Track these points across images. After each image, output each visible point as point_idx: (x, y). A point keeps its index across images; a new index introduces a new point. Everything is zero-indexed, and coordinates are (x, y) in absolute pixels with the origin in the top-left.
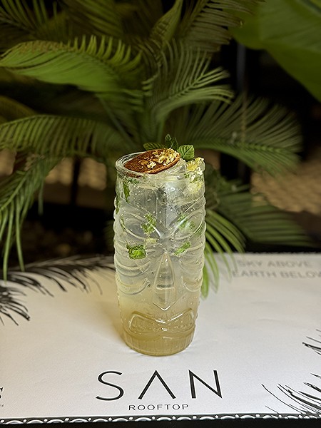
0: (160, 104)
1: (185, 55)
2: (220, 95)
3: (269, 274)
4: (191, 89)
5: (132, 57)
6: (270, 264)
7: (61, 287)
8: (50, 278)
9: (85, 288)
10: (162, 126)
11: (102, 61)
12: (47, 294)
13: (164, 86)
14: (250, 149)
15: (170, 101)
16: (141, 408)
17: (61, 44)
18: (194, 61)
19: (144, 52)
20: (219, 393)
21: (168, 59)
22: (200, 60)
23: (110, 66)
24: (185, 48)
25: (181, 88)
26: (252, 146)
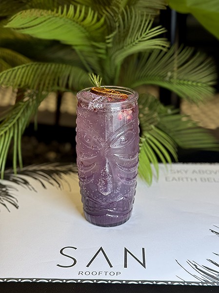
0: (117, 53)
1: (136, 17)
2: (160, 45)
3: (192, 180)
4: (140, 41)
5: (98, 20)
6: (194, 172)
7: (43, 185)
8: (36, 179)
9: (60, 186)
10: (119, 68)
11: (77, 23)
12: (33, 191)
13: (121, 40)
14: (180, 84)
15: (125, 50)
16: (87, 273)
17: (50, 11)
18: (142, 21)
19: (106, 15)
20: (144, 265)
21: (124, 20)
22: (146, 21)
23: (83, 26)
24: (135, 12)
25: (133, 41)
26: (182, 82)
